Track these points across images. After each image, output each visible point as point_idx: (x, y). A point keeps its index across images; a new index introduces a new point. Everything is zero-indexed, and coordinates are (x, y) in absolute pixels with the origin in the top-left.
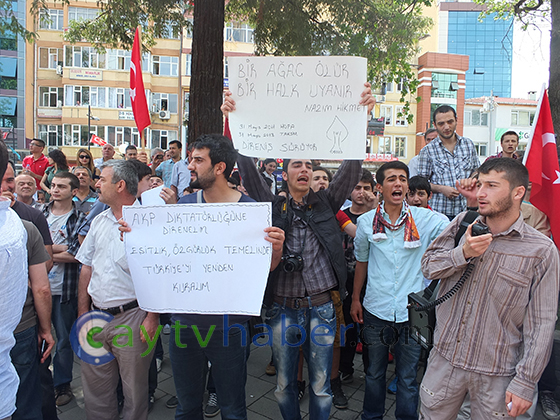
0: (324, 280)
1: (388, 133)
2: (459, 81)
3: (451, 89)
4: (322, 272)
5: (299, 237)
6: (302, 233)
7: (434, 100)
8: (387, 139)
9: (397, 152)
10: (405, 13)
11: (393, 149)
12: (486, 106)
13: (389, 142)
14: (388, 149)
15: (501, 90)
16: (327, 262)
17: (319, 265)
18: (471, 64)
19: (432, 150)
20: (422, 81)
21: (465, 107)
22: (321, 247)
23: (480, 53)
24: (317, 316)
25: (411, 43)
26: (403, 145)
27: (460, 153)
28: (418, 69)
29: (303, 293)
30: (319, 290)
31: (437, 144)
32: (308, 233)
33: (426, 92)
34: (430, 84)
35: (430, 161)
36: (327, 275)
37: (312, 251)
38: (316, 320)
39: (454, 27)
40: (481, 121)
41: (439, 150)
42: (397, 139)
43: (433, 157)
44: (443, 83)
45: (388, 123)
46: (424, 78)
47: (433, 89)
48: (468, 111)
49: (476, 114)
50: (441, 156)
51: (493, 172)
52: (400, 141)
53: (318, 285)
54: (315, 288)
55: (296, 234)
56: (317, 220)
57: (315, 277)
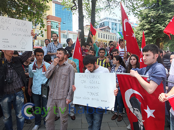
0: (20, 84)
1: (38, 39)
2: (59, 25)
3: (57, 27)
4: (19, 82)
5: (11, 72)
6: (12, 71)
7: (52, 30)
8: (38, 41)
9: (41, 45)
10: (41, 3)
11: (40, 44)
12: (66, 33)
13: (39, 41)
14: (39, 44)
15: (70, 29)
16: (21, 79)
17: (18, 80)
18: (62, 20)
19: (51, 45)
20: (48, 24)
21: (61, 33)
22: (18, 74)
23: (64, 17)
24: (18, 95)
25: (43, 12)
26: (43, 43)
27: (58, 47)
28: (47, 20)
29: (13, 89)
30: (19, 88)
31: (53, 43)
32: (14, 71)
33: (50, 27)
34: (50, 25)
35: (50, 48)
36: (21, 83)
37: (15, 77)
38: (18, 96)
39: (57, 9)
40: (65, 37)
41: (53, 45)
42: (41, 41)
43: (51, 47)
44: (54, 25)
45: (38, 36)
46: (49, 23)
47: (51, 26)
48: (62, 34)
49: (64, 35)
50: (53, 47)
51: (61, 51)
52: (42, 41)
53: (18, 86)
54: (17, 87)
55: (9, 71)
56: (17, 67)
57: (17, 84)
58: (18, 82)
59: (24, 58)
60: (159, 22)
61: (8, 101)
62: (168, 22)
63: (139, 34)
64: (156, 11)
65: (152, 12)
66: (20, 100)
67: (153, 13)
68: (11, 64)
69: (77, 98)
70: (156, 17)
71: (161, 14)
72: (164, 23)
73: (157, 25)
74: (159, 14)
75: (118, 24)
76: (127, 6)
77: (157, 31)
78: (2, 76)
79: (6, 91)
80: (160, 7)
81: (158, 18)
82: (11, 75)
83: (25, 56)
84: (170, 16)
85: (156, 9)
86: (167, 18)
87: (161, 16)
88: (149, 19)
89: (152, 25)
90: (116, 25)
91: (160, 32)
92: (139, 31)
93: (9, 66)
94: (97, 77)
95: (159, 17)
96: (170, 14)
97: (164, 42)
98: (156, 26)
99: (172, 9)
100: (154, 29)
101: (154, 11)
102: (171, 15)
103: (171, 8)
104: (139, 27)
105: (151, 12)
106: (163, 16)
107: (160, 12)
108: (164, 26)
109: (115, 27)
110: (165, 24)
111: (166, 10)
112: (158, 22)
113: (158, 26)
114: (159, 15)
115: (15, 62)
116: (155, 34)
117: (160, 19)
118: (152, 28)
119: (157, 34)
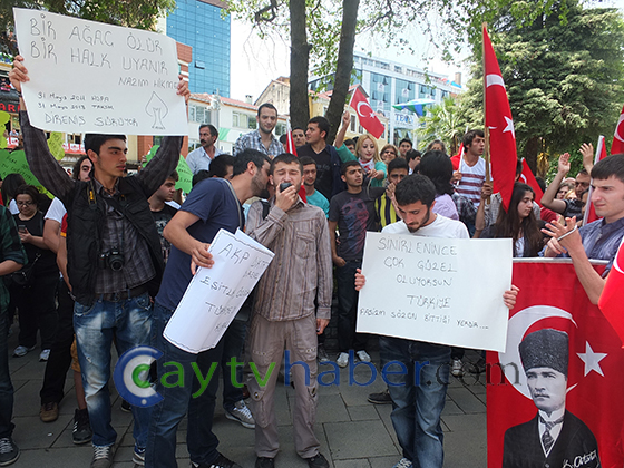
0: (144, 271)
2: (183, 73)
4: (141, 263)
5: (116, 229)
6: (119, 225)
17: (138, 256)
22: (139, 236)
24: (136, 307)
29: (124, 286)
30: (140, 282)
32: (126, 225)
36: (147, 266)
37: (131, 244)
38: (136, 310)
40: (205, 119)
53: (138, 277)
54: (136, 280)
55: (111, 226)
56: (134, 210)
57: (135, 270)
58: (137, 263)
59: (153, 178)
60: (539, 82)
61: (103, 324)
62: (571, 82)
63: (469, 120)
64: (532, 41)
65: (519, 44)
66: (141, 323)
67: (520, 48)
68: (115, 202)
69: (369, 312)
70: (530, 61)
71: (546, 56)
72: (555, 85)
73: (533, 91)
74: (539, 53)
75: (393, 80)
76: (449, 21)
77: (531, 111)
78: (91, 240)
79: (103, 290)
80: (545, 30)
81: (538, 67)
82: (117, 238)
83: (158, 172)
84: (576, 63)
85: (531, 34)
86: (568, 69)
87: (545, 61)
88: (508, 67)
89: (515, 92)
90: (385, 83)
91: (543, 115)
92: (471, 110)
93: (111, 209)
94: (448, 251)
95: (541, 66)
96: (577, 55)
97: (552, 152)
98: (529, 93)
99: (584, 38)
100: (522, 107)
101: (524, 41)
102: (579, 59)
103: (580, 37)
104: (471, 94)
105: (516, 44)
106: (552, 63)
107: (543, 47)
108: (555, 98)
109: (381, 89)
110: (560, 89)
111: (564, 40)
112: (535, 80)
113: (534, 95)
114: (539, 57)
115: (126, 195)
116: (523, 124)
117: (542, 71)
118: (516, 100)
119: (533, 124)
